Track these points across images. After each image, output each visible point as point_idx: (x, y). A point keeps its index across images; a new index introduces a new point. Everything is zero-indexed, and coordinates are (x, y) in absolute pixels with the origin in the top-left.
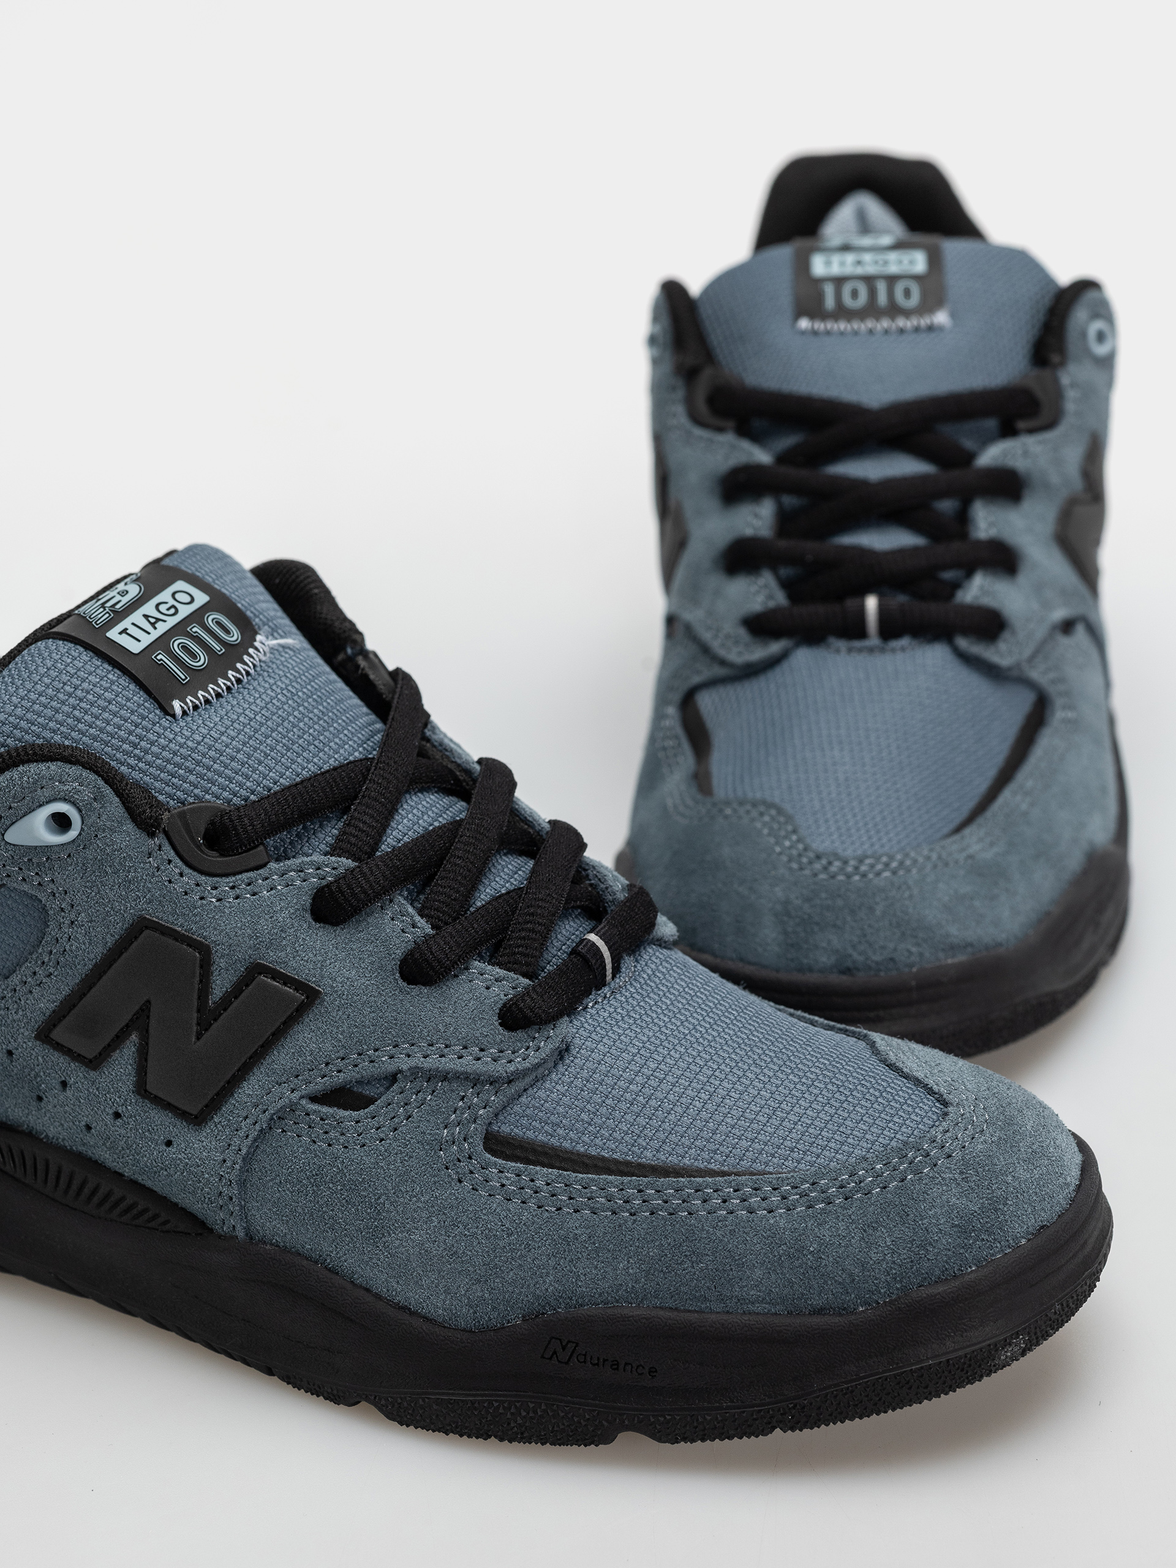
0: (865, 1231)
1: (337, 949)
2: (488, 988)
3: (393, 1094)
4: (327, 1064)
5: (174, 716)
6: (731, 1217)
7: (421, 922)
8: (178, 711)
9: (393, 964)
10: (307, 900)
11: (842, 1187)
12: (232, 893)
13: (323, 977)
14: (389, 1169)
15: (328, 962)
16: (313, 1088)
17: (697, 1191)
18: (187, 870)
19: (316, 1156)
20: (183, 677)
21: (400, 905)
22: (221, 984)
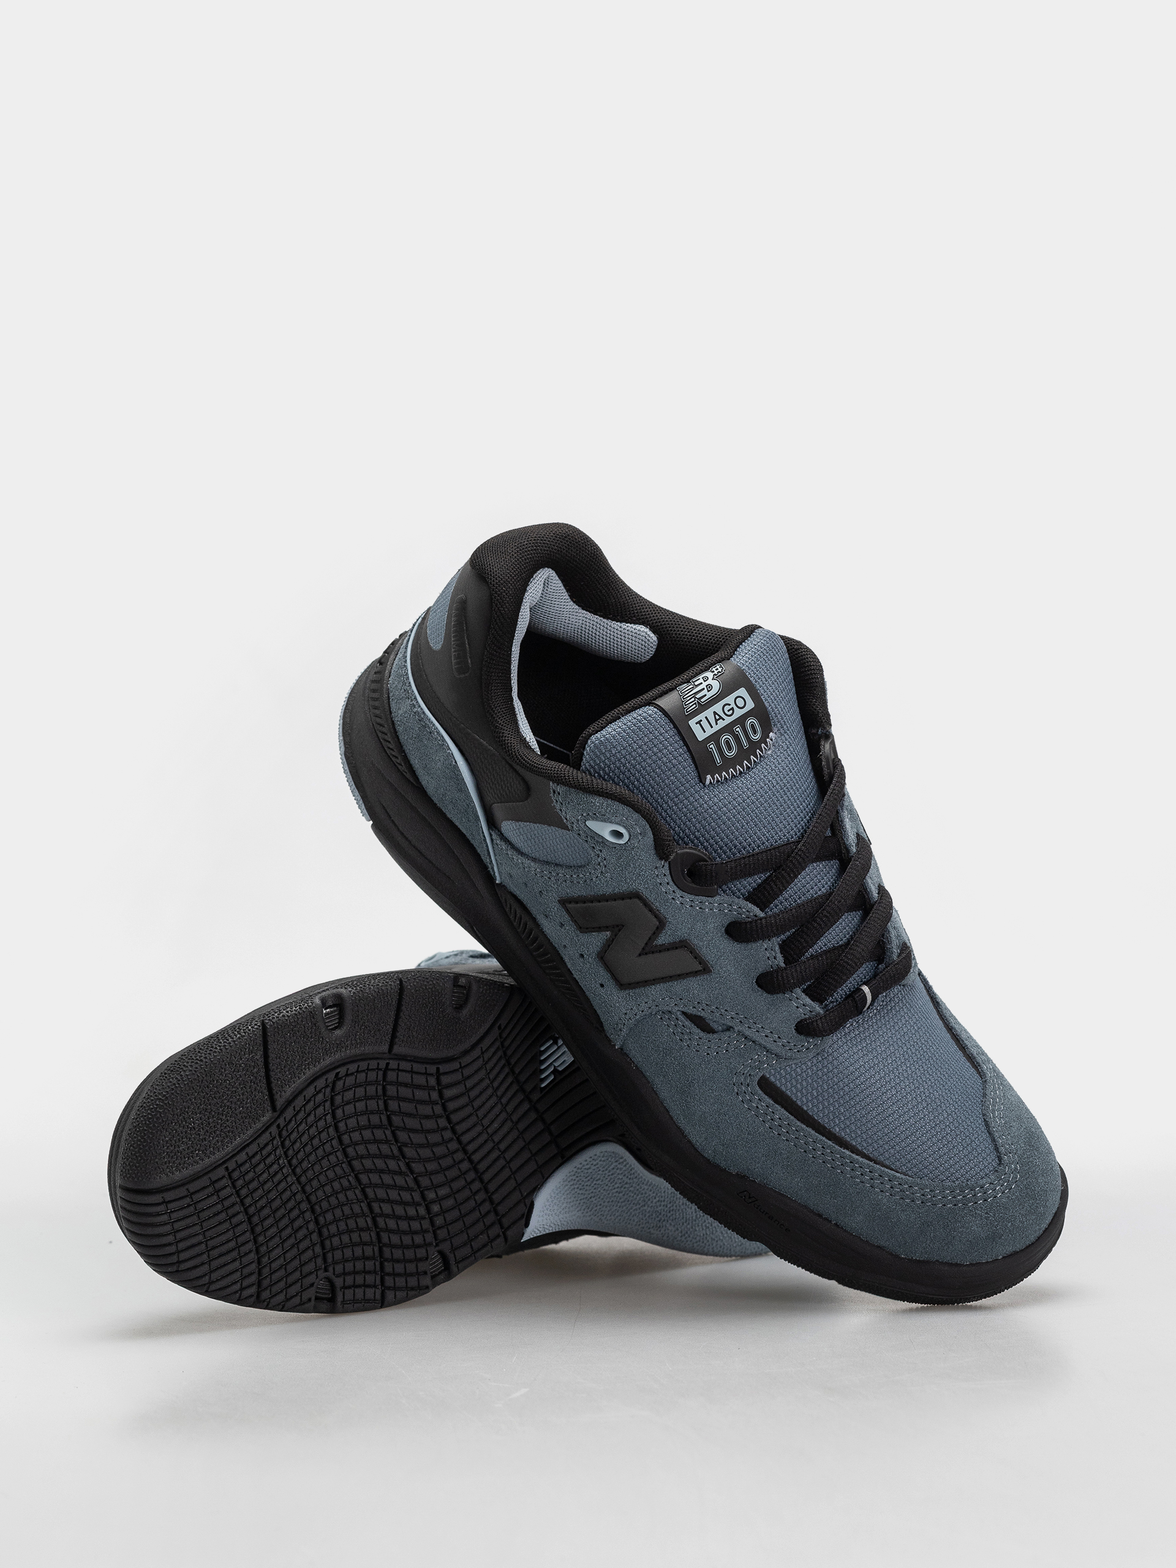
0: (923, 1224)
1: (730, 953)
2: (797, 1007)
3: (725, 1036)
4: (698, 1003)
5: (704, 784)
6: (861, 1184)
7: (780, 957)
8: (708, 782)
9: (755, 974)
10: (726, 922)
11: (923, 1195)
12: (690, 903)
13: (716, 964)
14: (705, 1070)
15: (722, 958)
16: (685, 1010)
17: (851, 1162)
18: (671, 883)
19: (672, 1041)
20: (719, 762)
21: (773, 944)
22: (663, 939)
